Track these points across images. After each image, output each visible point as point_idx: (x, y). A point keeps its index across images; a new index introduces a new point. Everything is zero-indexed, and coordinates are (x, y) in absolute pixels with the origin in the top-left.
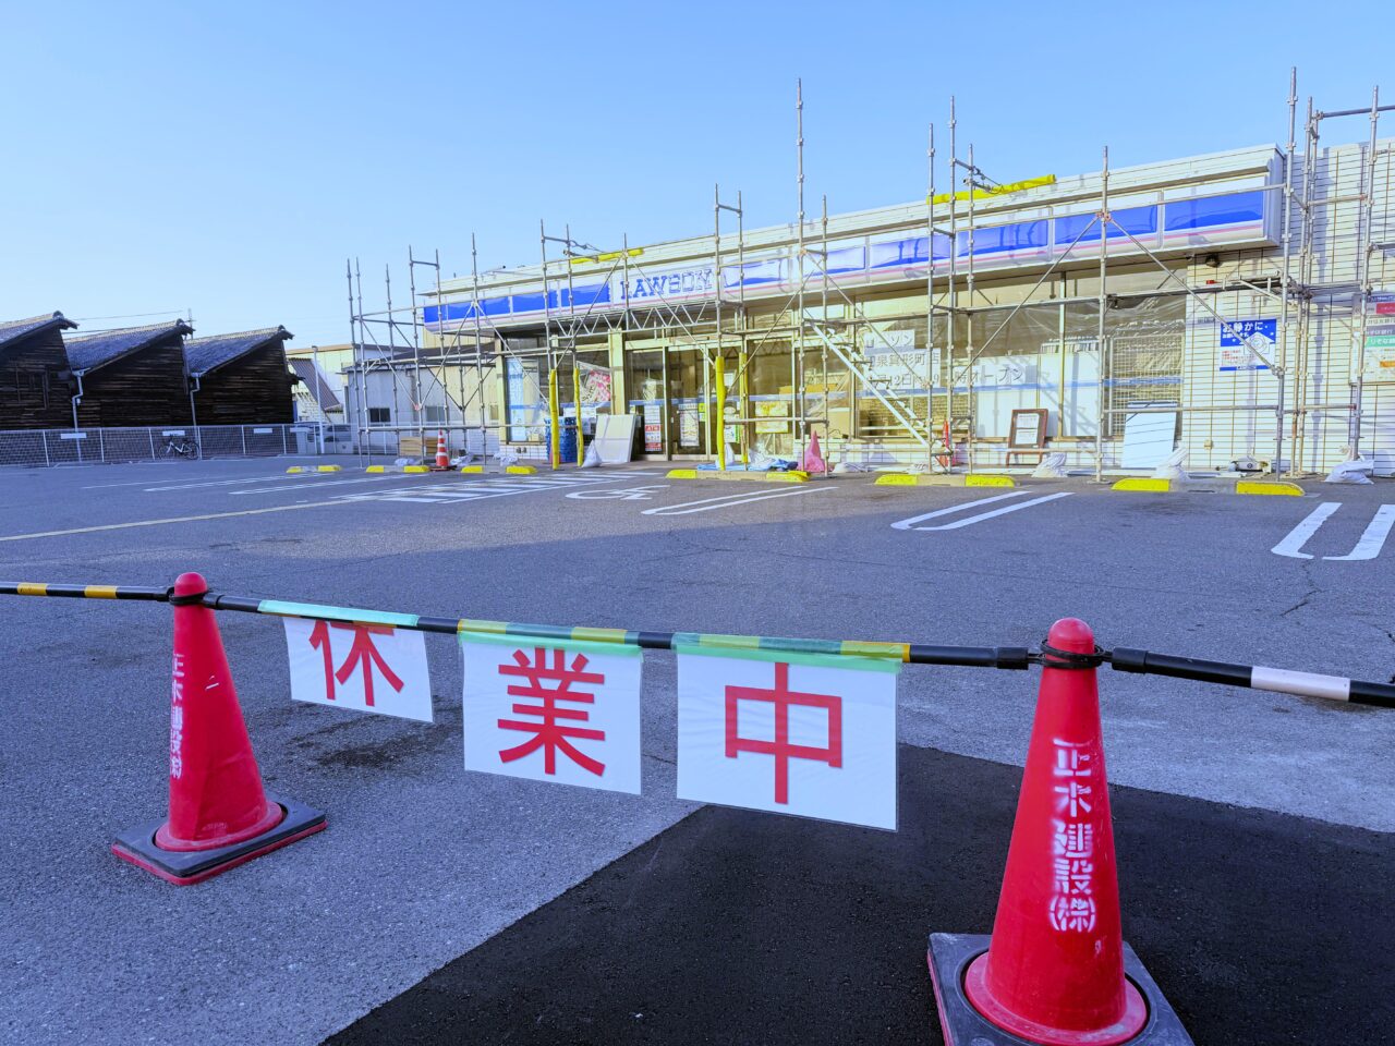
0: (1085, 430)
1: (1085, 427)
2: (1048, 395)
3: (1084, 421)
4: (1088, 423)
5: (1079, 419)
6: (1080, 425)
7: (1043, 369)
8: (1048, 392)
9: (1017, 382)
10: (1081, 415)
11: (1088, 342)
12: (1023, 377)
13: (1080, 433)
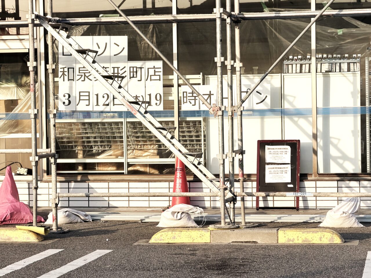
0: (341, 166)
1: (341, 161)
2: (296, 123)
3: (339, 155)
4: (345, 157)
5: (333, 152)
6: (335, 159)
7: (287, 92)
8: (296, 119)
9: (262, 106)
10: (336, 147)
11: (338, 61)
12: (268, 100)
13: (335, 169)
